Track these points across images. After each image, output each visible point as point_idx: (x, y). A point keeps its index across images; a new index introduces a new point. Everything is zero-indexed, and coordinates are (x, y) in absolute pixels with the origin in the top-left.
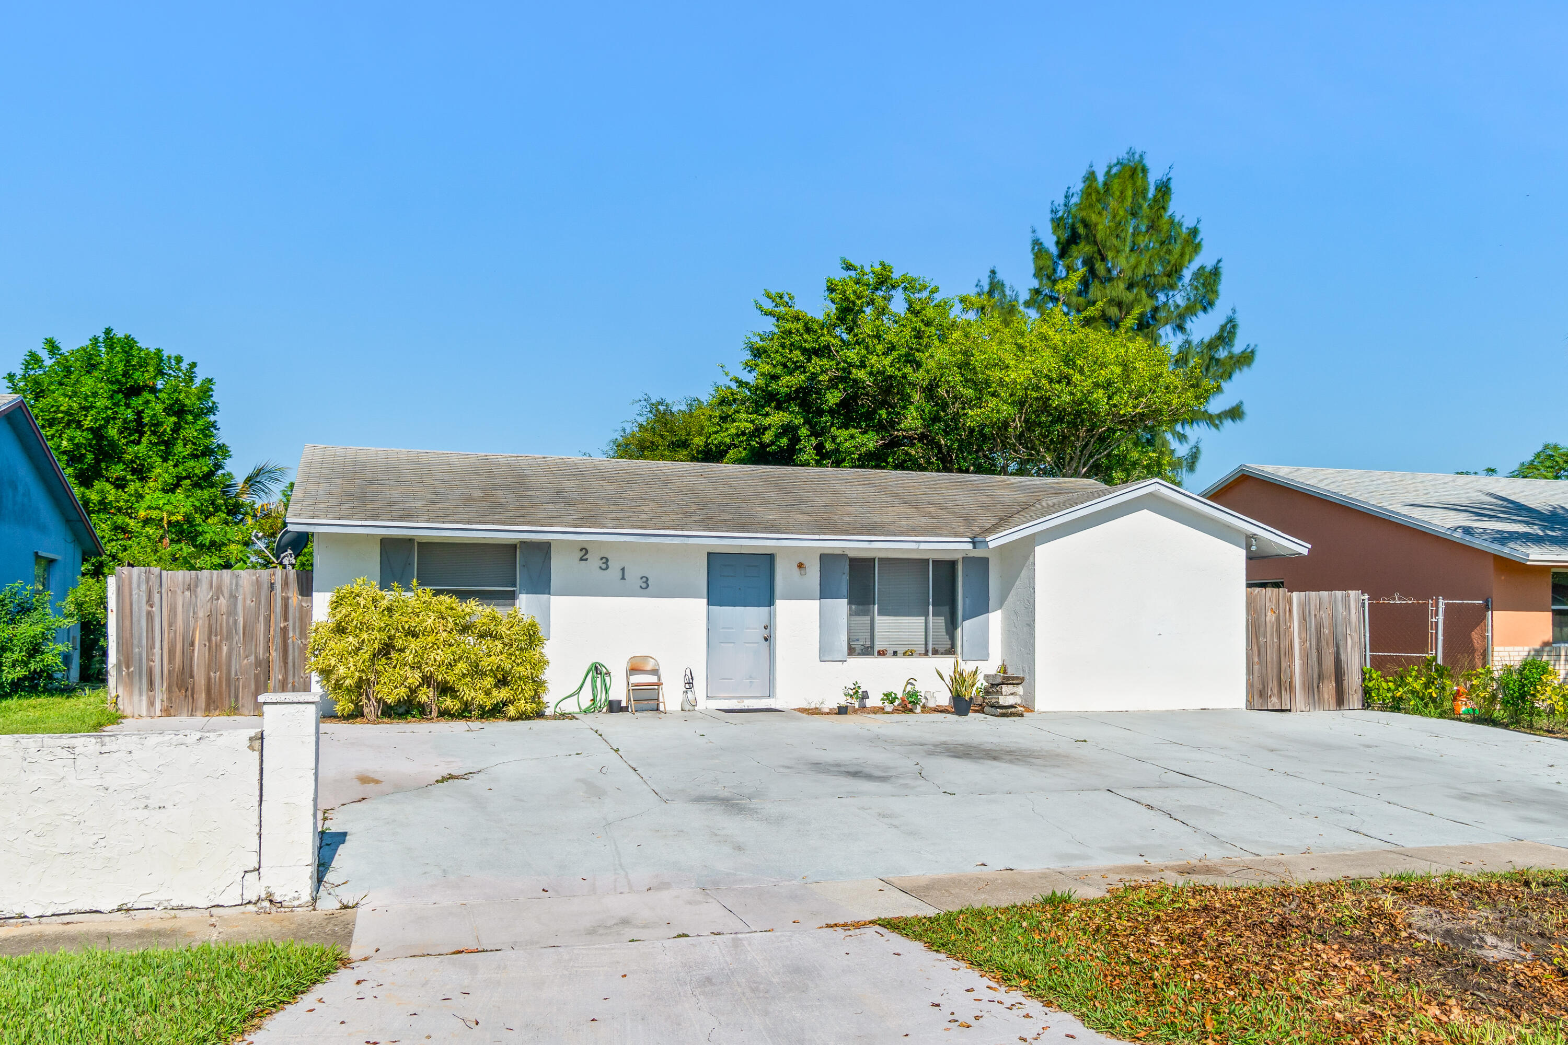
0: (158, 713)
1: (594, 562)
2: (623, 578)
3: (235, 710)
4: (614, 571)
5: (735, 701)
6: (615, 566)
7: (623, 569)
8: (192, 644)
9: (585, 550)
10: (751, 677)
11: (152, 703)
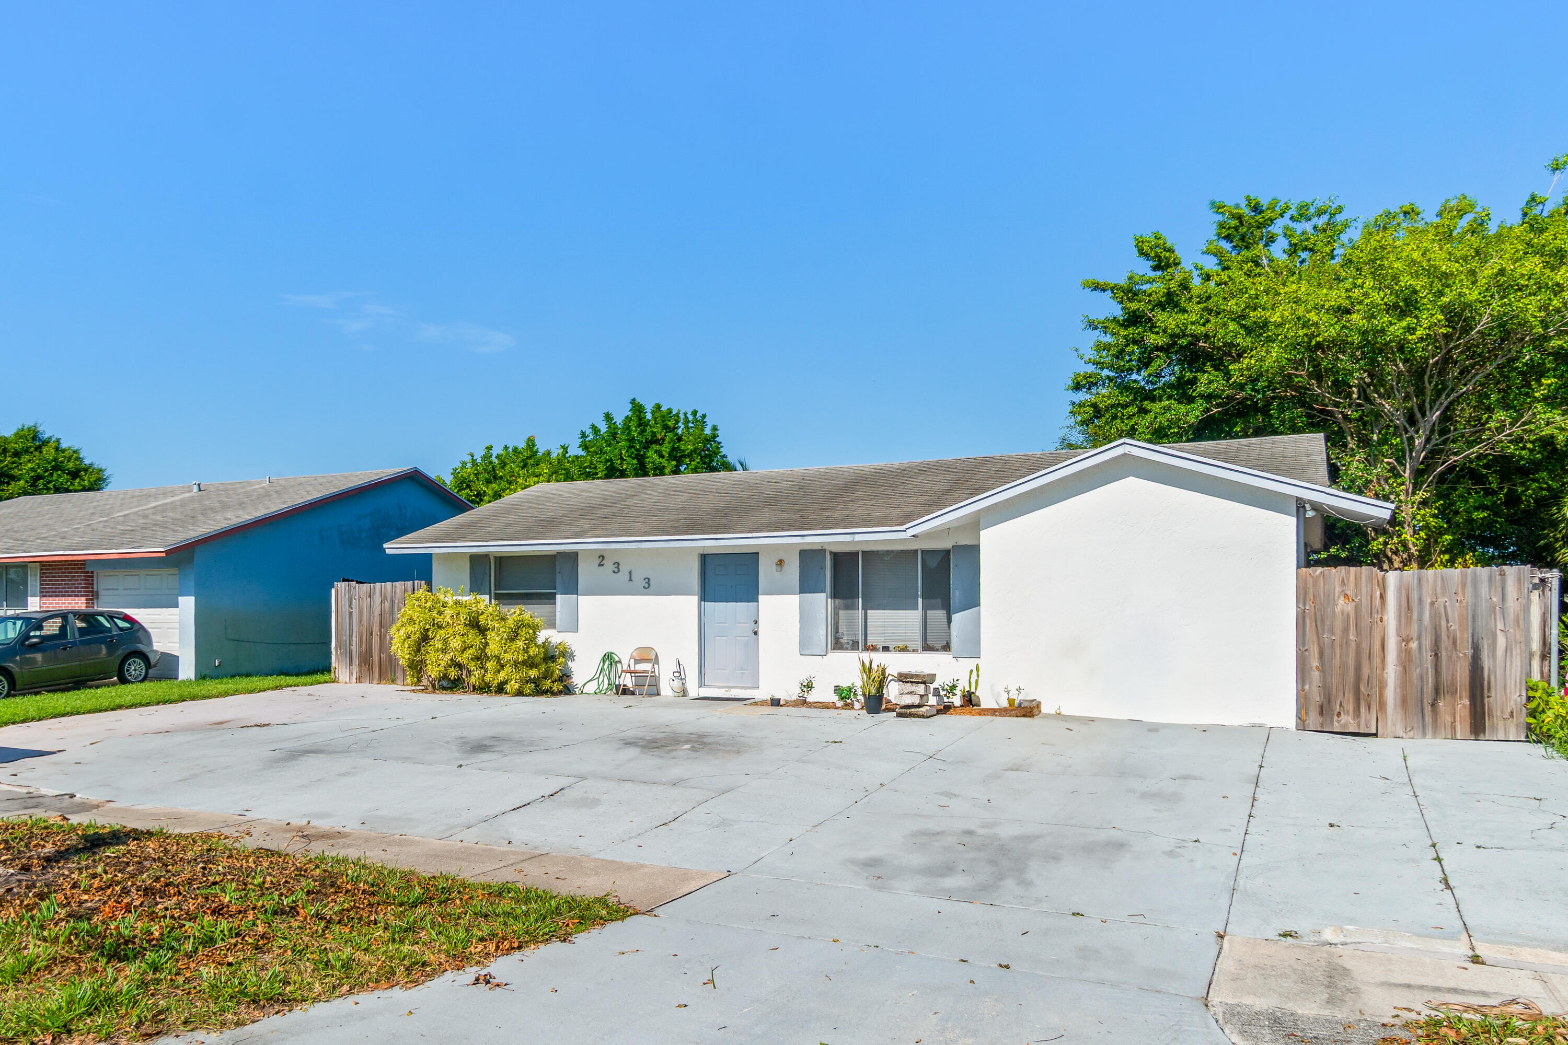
0: (355, 681)
1: (609, 566)
2: (631, 580)
3: (393, 681)
4: (624, 575)
5: (723, 690)
6: (624, 569)
7: (630, 573)
8: (371, 634)
9: (602, 557)
10: (742, 669)
11: (351, 674)
